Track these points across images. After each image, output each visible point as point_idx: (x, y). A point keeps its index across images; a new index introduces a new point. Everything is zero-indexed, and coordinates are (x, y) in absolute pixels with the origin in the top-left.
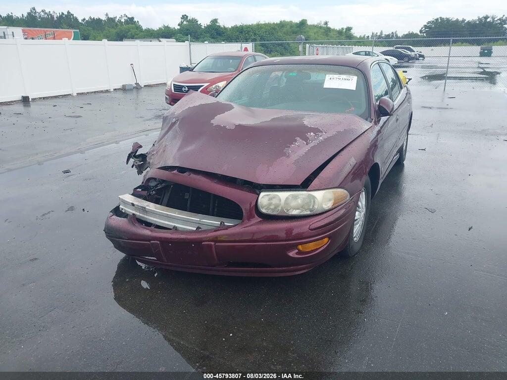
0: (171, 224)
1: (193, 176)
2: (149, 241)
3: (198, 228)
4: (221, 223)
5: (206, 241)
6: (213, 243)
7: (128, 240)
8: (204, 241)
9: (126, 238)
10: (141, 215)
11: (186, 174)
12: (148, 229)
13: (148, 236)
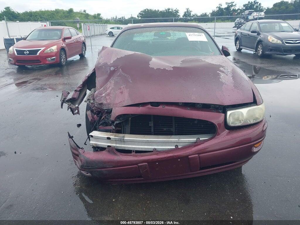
0: (150, 147)
1: (167, 107)
2: (137, 164)
3: (176, 146)
4: (197, 139)
5: (192, 155)
6: (197, 155)
7: (112, 168)
8: (190, 155)
9: (111, 167)
10: (117, 145)
11: (160, 107)
12: (131, 155)
13: (136, 161)
